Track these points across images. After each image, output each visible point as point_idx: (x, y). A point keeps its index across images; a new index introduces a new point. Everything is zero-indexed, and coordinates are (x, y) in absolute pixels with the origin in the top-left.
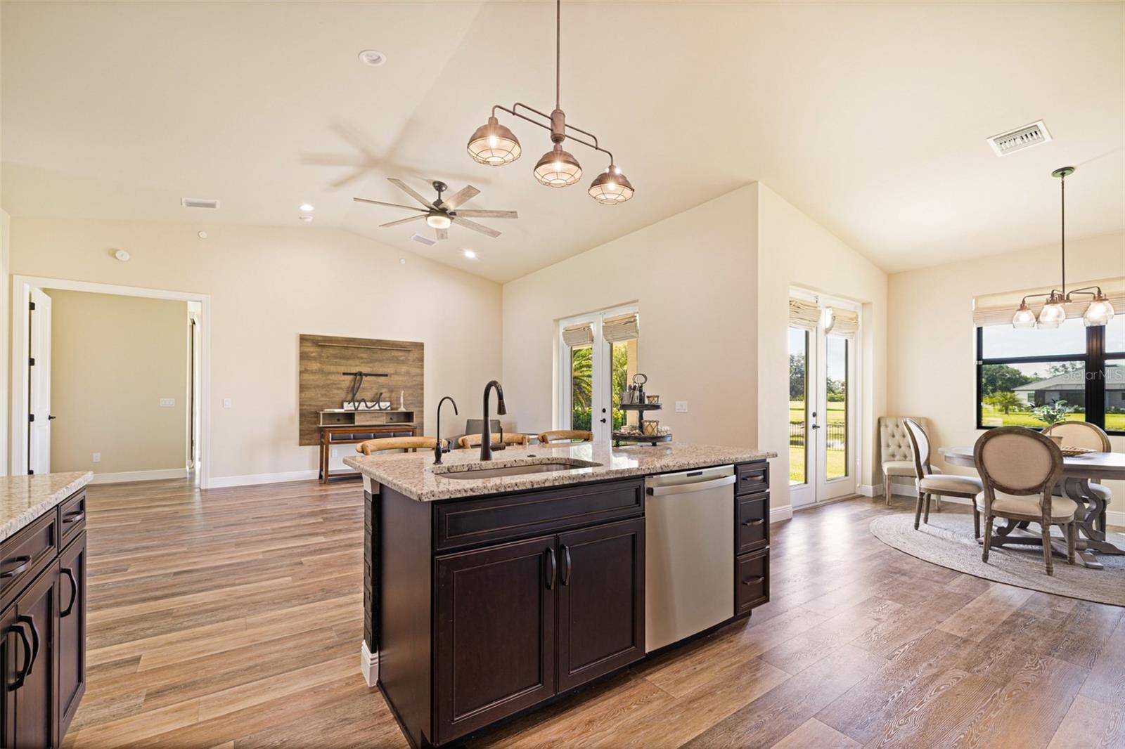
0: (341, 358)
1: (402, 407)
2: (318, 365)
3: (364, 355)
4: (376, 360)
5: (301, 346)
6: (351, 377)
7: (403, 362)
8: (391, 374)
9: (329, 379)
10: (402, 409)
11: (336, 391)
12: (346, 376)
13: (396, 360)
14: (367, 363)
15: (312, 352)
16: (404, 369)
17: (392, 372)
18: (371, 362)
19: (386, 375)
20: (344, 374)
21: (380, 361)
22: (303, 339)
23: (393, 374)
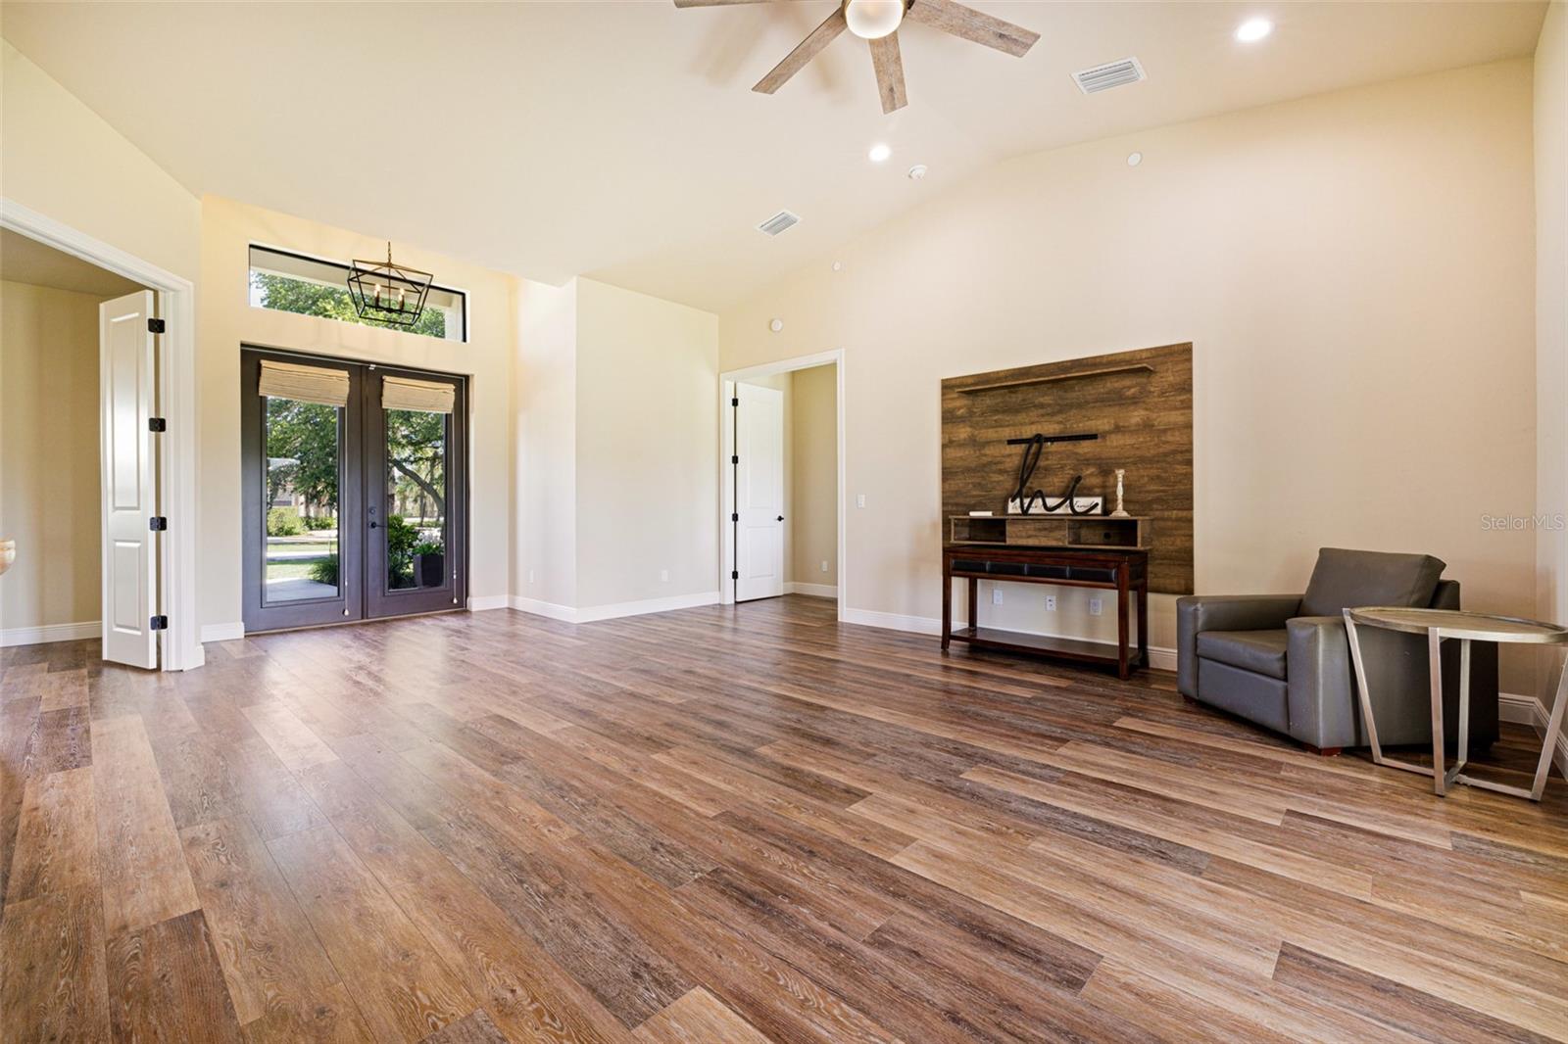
0: (1004, 412)
1: (1120, 506)
2: (969, 429)
3: (1047, 400)
4: (1071, 406)
5: (943, 400)
6: (1024, 446)
7: (1135, 401)
8: (1104, 435)
9: (985, 455)
10: (1120, 513)
11: (996, 477)
12: (1013, 446)
13: (1120, 400)
14: (1053, 414)
15: (959, 408)
16: (1136, 416)
17: (1107, 428)
18: (1060, 412)
19: (1093, 437)
20: (1011, 442)
21: (1080, 406)
22: (947, 386)
23: (1110, 432)
